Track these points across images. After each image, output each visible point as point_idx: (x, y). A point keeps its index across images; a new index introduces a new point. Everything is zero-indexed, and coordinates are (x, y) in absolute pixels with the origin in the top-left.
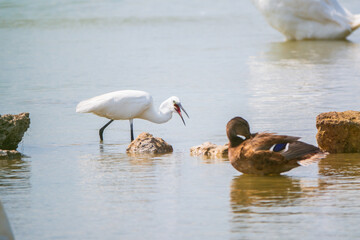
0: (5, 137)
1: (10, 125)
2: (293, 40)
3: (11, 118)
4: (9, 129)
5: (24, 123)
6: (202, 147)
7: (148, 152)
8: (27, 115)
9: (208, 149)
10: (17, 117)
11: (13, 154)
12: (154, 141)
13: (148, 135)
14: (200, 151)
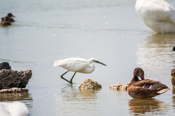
0: (19, 82)
1: (22, 76)
2: (160, 33)
3: (23, 72)
4: (22, 78)
5: (29, 75)
6: (116, 85)
7: (90, 88)
8: (31, 71)
9: (119, 87)
10: (25, 72)
11: (24, 90)
12: (92, 83)
13: (89, 80)
14: (115, 88)
